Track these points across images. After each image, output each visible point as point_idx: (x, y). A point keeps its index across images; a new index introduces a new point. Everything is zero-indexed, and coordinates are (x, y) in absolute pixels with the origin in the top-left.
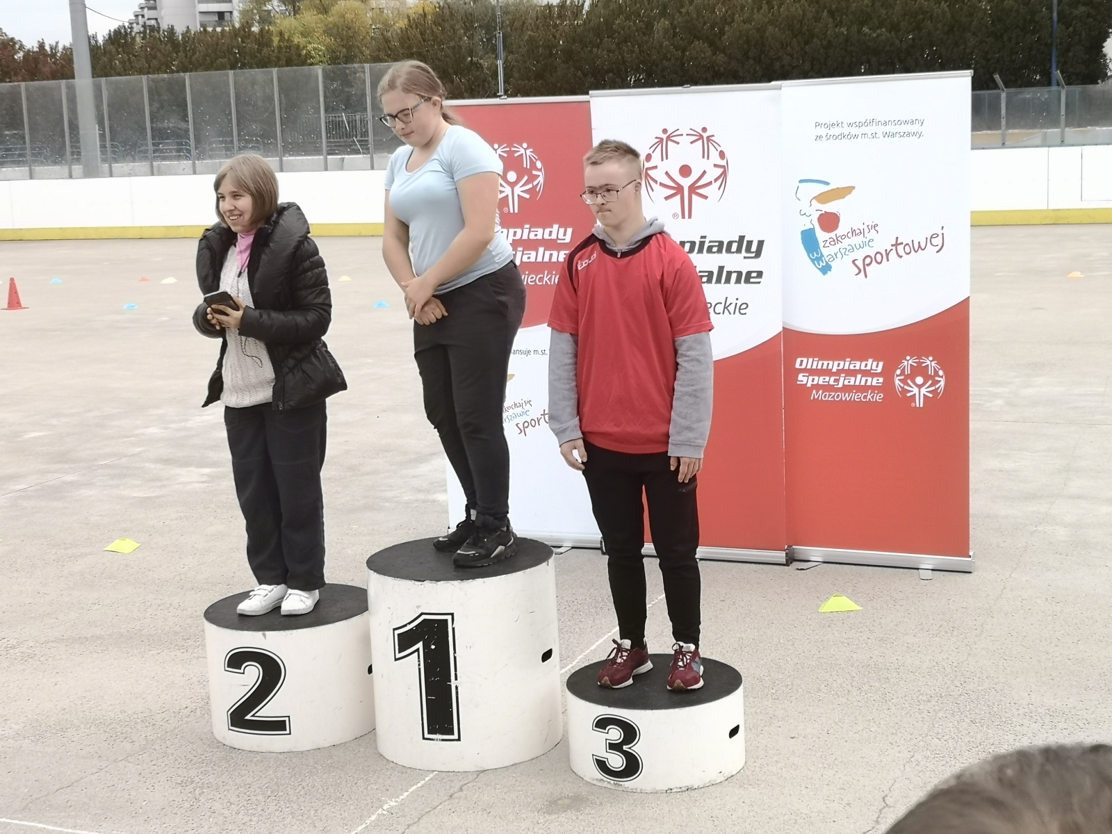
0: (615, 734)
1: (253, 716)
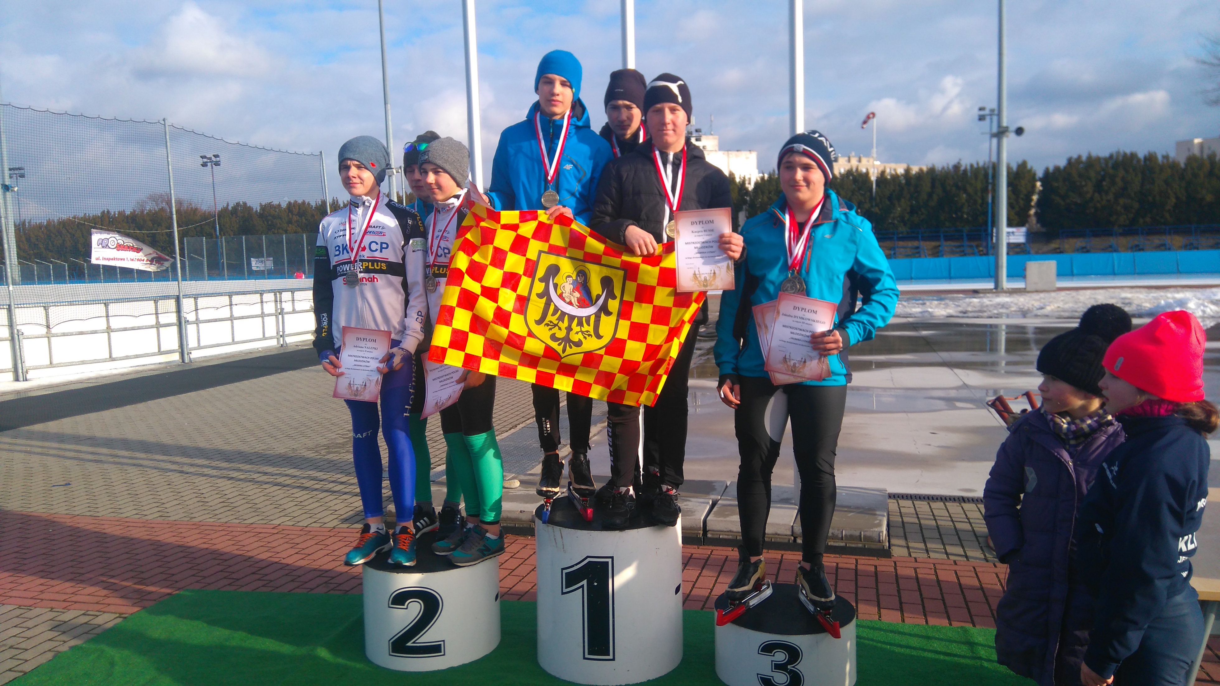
0: (781, 656)
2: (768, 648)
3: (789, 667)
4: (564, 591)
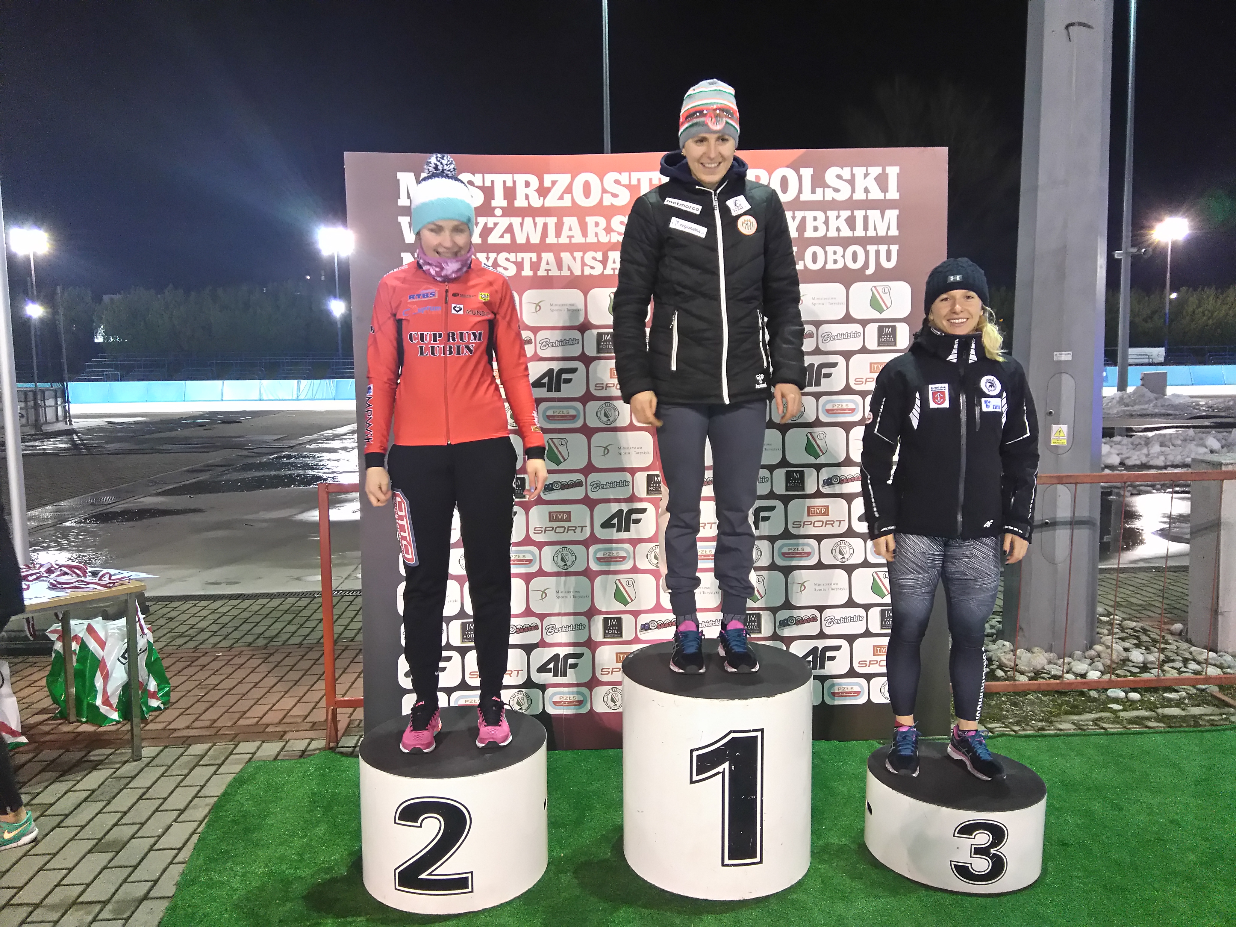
0: (982, 838)
1: (430, 874)
2: (967, 830)
3: (992, 850)
4: (694, 780)
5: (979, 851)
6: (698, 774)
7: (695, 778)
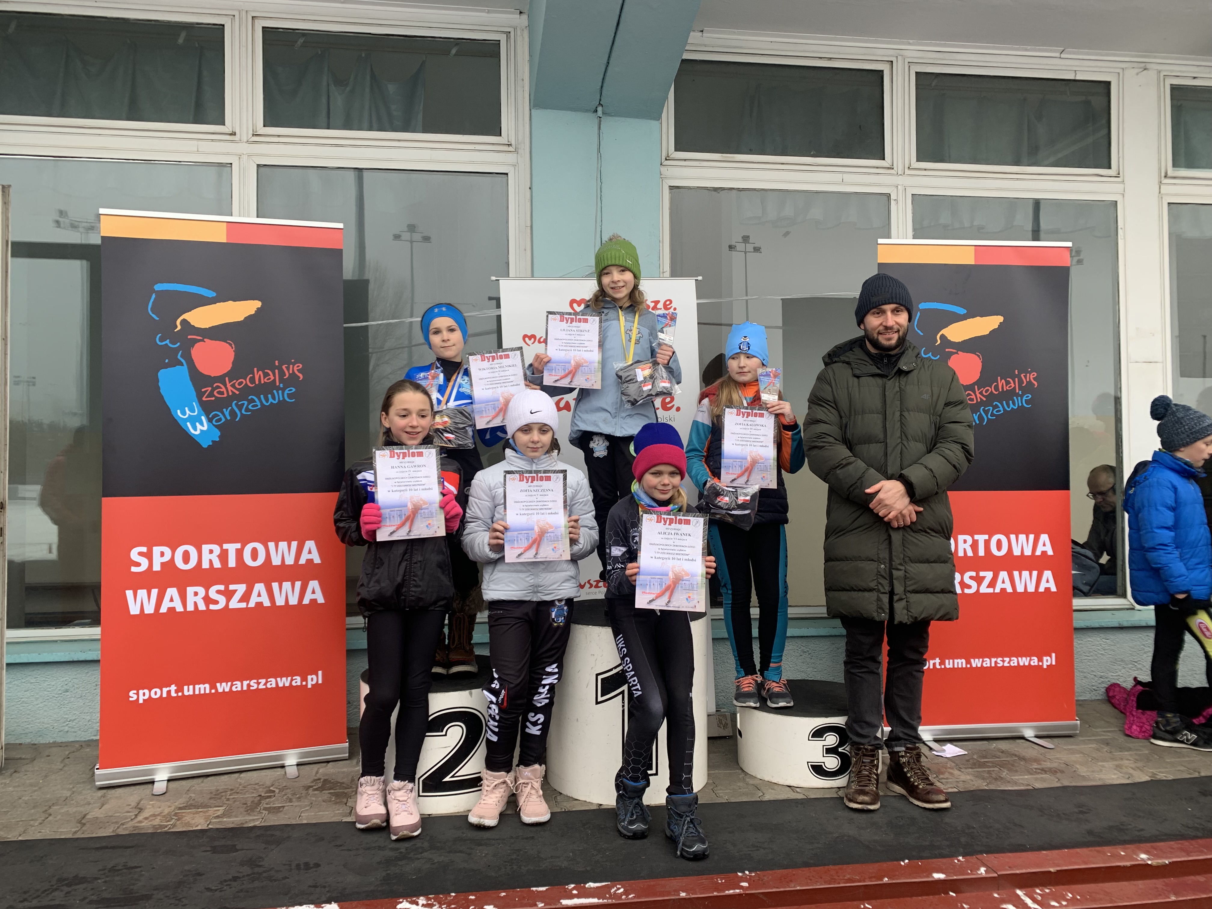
0: (831, 740)
1: (452, 776)
2: (818, 733)
3: (840, 750)
4: (599, 700)
5: (830, 751)
6: (602, 696)
7: (600, 699)
